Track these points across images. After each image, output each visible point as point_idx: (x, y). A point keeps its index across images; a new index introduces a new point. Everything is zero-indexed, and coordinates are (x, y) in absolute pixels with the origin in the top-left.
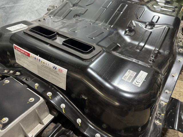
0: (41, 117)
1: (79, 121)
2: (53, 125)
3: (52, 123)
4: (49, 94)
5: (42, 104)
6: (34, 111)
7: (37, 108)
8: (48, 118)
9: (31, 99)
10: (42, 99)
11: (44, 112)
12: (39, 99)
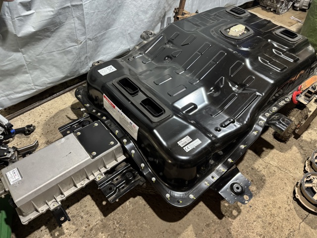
0: (117, 156)
1: (143, 165)
2: (124, 164)
3: (124, 162)
4: (125, 141)
5: (118, 147)
6: (112, 151)
7: (114, 149)
8: (121, 158)
9: (112, 142)
10: (119, 144)
11: (119, 153)
12: (117, 143)
